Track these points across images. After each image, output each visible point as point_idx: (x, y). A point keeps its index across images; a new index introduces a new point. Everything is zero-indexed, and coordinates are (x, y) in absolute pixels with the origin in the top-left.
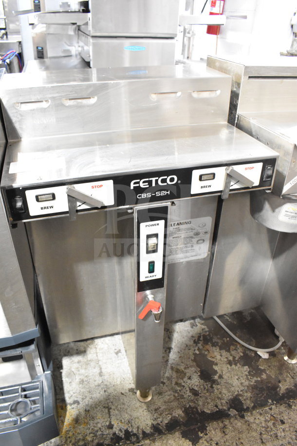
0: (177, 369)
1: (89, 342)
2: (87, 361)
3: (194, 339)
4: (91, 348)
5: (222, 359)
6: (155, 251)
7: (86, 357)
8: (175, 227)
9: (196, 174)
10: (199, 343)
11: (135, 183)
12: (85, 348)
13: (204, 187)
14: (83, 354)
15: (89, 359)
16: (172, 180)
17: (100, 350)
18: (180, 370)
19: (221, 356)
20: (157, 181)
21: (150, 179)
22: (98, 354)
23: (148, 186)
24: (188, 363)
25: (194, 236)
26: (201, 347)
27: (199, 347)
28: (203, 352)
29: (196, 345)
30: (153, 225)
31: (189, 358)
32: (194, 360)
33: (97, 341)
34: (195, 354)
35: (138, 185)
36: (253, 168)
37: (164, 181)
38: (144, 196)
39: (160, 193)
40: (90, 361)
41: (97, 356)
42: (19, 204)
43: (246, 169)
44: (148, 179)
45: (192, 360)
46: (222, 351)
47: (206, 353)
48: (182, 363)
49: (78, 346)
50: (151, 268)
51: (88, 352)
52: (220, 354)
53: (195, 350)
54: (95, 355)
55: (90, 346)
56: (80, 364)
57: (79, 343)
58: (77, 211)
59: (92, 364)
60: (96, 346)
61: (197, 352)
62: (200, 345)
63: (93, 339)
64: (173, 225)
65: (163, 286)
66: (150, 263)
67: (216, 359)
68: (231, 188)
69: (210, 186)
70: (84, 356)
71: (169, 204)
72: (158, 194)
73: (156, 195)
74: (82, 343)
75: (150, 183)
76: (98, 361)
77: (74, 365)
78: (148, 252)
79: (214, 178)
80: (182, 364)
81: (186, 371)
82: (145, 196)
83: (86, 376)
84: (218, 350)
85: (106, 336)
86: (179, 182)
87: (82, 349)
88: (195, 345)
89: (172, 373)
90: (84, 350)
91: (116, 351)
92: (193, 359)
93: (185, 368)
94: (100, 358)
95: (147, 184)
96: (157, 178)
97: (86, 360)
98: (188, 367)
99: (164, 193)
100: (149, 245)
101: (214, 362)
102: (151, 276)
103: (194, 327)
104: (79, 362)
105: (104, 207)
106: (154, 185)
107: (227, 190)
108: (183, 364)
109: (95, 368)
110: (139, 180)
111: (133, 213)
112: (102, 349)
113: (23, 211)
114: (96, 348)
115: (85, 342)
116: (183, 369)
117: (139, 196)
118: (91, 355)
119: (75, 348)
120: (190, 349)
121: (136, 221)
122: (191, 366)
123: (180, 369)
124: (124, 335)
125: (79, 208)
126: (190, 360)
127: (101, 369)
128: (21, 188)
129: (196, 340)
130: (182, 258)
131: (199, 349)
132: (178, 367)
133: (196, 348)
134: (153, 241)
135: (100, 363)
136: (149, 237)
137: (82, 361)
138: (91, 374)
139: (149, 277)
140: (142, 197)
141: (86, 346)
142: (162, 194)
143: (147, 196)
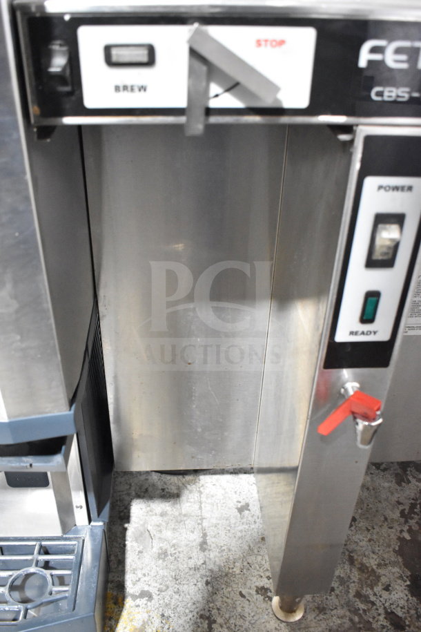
0: (362, 564)
1: (188, 478)
2: (180, 514)
3: (401, 508)
4: (191, 492)
6: (388, 263)
7: (178, 506)
10: (412, 518)
11: (374, 50)
12: (179, 488)
14: (172, 501)
15: (184, 512)
17: (207, 498)
18: (367, 568)
21: (416, 44)
22: (203, 506)
23: (405, 66)
24: (386, 556)
26: (415, 528)
27: (410, 527)
29: (406, 522)
30: (396, 188)
31: (389, 546)
32: (400, 552)
33: (205, 479)
34: (401, 539)
35: (380, 57)
38: (391, 94)
40: (185, 515)
41: (200, 508)
42: (58, 63)
44: (409, 44)
45: (394, 551)
48: (374, 553)
49: (165, 483)
50: (370, 308)
51: (184, 498)
53: (401, 531)
54: (197, 506)
55: (188, 486)
56: (165, 519)
57: (169, 477)
58: (209, 112)
59: (190, 523)
60: (201, 489)
61: (407, 537)
62: (412, 522)
63: (196, 472)
66: (369, 295)
70: (174, 504)
74: (174, 479)
75: (413, 55)
76: (202, 519)
77: (154, 517)
78: (371, 263)
80: (372, 555)
81: (381, 571)
82: (394, 94)
83: (174, 545)
85: (223, 472)
87: (174, 490)
88: (402, 520)
89: (351, 570)
90: (176, 492)
91: (239, 505)
92: (397, 549)
93: (379, 565)
94: (206, 514)
95: (404, 57)
97: (177, 514)
98: (386, 565)
100: (378, 242)
102: (363, 333)
103: (403, 484)
104: (163, 514)
105: (280, 111)
108: (375, 557)
109: (193, 532)
110: (385, 43)
111: (352, 142)
112: (213, 496)
113: (67, 89)
114: (200, 492)
115: (180, 477)
116: (375, 567)
117: (377, 94)
118: (188, 504)
119: (160, 485)
120: (391, 528)
121: (357, 166)
122: (394, 564)
123: (368, 565)
124: (261, 476)
125: (213, 104)
126: (391, 549)
127: (205, 535)
128: (67, 18)
129: (406, 512)
131: (410, 531)
132: (365, 560)
133: (406, 528)
134: (389, 234)
135: (205, 524)
136: (381, 219)
137: (169, 512)
138: (183, 543)
139: (360, 333)
140: (386, 98)
141: (181, 485)
143: (398, 96)
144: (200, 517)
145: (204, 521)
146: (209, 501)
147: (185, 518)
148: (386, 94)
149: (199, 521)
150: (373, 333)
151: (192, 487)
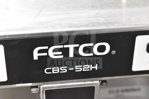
11: (40, 52)
16: (101, 49)
20: (77, 49)
21: (66, 46)
23: (62, 57)
35: (45, 54)
38: (55, 70)
44: (62, 46)
71: (96, 84)
72: (78, 68)
73: (75, 70)
82: (58, 70)
86: (114, 52)
95: (61, 53)
96: (77, 45)
99: (87, 68)
106: (71, 55)
110: (47, 48)
111: (39, 93)
117: (48, 71)
140: (53, 72)
142: (85, 69)
143: (60, 70)
148: (53, 70)
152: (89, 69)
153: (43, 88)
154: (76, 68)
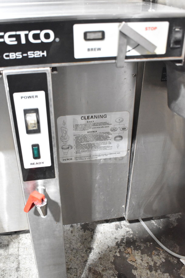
0: (95, 270)
1: (14, 236)
2: (8, 254)
3: (117, 241)
4: (14, 243)
5: (143, 264)
6: (38, 131)
7: (7, 251)
8: (89, 120)
9: (78, 30)
10: (121, 245)
12: (9, 242)
13: (92, 49)
14: (5, 248)
15: (10, 253)
16: (47, 36)
17: (22, 245)
18: (97, 272)
19: (142, 260)
20: (27, 36)
21: (18, 33)
22: (19, 249)
23: (16, 43)
24: (107, 265)
25: (111, 132)
26: (122, 250)
27: (120, 250)
28: (124, 254)
29: (118, 247)
30: (30, 97)
31: (109, 260)
32: (114, 263)
33: (22, 236)
34: (115, 257)
35: (2, 40)
36: (155, 28)
37: (36, 37)
38: (13, 56)
39: (34, 54)
40: (10, 255)
41: (18, 250)
43: (146, 29)
45: (111, 262)
46: (143, 256)
47: (127, 256)
48: (101, 264)
49: (2, 240)
50: (36, 152)
51: (10, 246)
52: (141, 258)
53: (116, 252)
54: (16, 250)
55: (14, 240)
57: (4, 236)
59: (12, 258)
60: (20, 241)
61: (118, 255)
62: (121, 248)
64: (86, 118)
65: (54, 177)
66: (33, 146)
67: (137, 263)
68: (128, 54)
69: (99, 49)
71: (47, 70)
72: (31, 54)
75: (18, 37)
76: (18, 256)
78: (29, 132)
79: (103, 38)
80: (100, 265)
81: (104, 273)
83: (3, 270)
84: (139, 254)
86: (57, 40)
89: (89, 274)
90: (7, 243)
92: (113, 261)
93: (103, 270)
94: (20, 253)
95: (14, 39)
96: (27, 32)
97: (6, 254)
98: (106, 270)
99: (38, 54)
100: (29, 122)
101: (134, 266)
102: (37, 163)
103: (119, 229)
106: (23, 41)
107: (122, 56)
108: (102, 266)
109: (13, 263)
110: (2, 34)
111: (2, 78)
112: (25, 244)
114: (19, 243)
115: (10, 236)
116: (101, 271)
117: (7, 56)
118: (13, 249)
120: (111, 251)
121: (7, 89)
122: (110, 269)
123: (97, 271)
127: (19, 264)
129: (119, 242)
130: (100, 155)
131: (120, 252)
132: (96, 269)
133: (118, 250)
134: (32, 118)
135: (20, 258)
136: (26, 112)
137: (3, 254)
138: (8, 269)
139: (36, 163)
140: (11, 58)
141: (10, 240)
142: (36, 55)
143: (16, 56)
144: (18, 255)
145: (19, 256)
146: (23, 246)
147: (10, 256)
148: (11, 56)
149: (17, 257)
150: (42, 163)
151: (16, 241)
152: (40, 55)
153: (5, 74)
154: (29, 54)
